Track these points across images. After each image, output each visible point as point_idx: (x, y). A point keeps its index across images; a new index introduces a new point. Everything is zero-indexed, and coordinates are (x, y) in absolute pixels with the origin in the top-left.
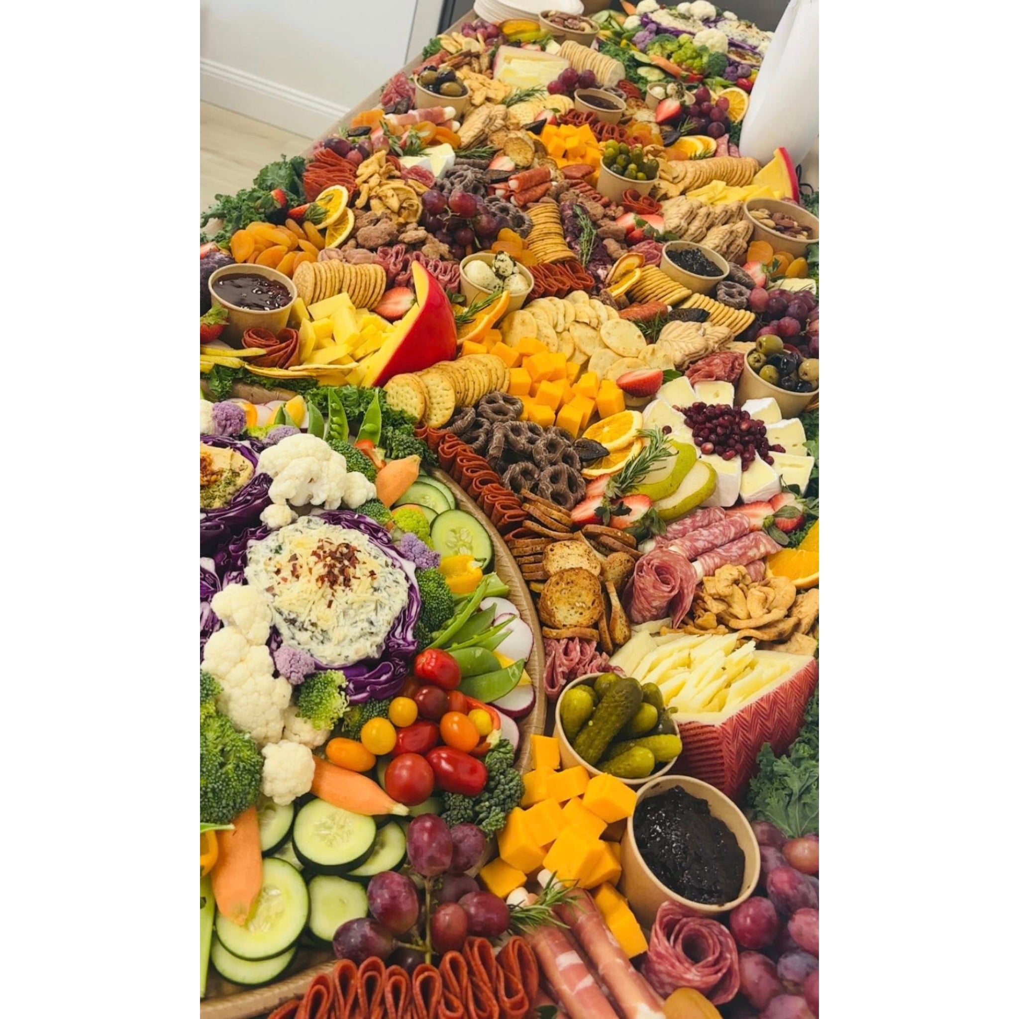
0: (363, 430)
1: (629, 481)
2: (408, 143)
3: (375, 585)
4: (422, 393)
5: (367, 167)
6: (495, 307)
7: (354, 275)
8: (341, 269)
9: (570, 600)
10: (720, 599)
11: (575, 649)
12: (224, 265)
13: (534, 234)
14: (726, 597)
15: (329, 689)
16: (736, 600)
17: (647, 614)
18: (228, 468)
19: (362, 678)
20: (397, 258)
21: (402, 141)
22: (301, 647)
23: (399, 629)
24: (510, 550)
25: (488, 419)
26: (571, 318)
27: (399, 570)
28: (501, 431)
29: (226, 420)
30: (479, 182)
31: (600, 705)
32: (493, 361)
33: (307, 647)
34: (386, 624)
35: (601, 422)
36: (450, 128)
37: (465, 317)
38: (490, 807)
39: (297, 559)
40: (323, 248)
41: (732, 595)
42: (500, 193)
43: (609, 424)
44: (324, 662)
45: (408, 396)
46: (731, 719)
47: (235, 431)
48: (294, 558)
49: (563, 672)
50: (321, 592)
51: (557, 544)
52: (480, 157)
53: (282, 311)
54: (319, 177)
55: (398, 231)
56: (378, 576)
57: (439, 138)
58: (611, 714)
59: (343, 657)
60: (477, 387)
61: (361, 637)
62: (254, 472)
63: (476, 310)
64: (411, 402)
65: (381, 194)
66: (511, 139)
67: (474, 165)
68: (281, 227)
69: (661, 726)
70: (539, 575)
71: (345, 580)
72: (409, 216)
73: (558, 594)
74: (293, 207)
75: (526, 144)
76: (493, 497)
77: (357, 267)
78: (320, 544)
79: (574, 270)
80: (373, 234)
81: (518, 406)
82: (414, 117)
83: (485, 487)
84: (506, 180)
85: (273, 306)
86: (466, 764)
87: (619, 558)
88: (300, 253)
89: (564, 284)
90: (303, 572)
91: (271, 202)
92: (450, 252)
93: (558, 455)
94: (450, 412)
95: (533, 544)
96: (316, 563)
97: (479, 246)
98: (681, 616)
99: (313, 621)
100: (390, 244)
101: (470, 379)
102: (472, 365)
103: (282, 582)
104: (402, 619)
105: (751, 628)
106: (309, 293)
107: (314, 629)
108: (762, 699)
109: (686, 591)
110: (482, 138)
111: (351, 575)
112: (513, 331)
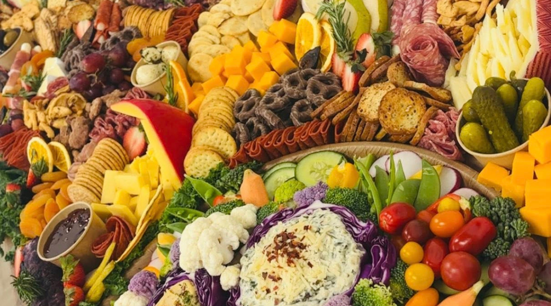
0: (208, 200)
1: (346, 42)
2: (30, 85)
3: (315, 229)
4: (206, 150)
5: (29, 118)
6: (176, 75)
7: (97, 160)
8: (88, 166)
9: (402, 114)
10: (458, 17)
11: (436, 124)
12: (37, 245)
13: (143, 29)
14: (458, 13)
15: (367, 293)
16: (464, 8)
17: (440, 71)
18: (177, 297)
19: (373, 269)
20: (103, 126)
21: (26, 89)
22: (328, 299)
23: (355, 229)
24: (346, 141)
25: (250, 117)
26: (215, 30)
27: (315, 211)
28: (263, 110)
29: (144, 285)
30: (86, 49)
31: (482, 120)
32: (213, 94)
33: (331, 294)
34: (346, 235)
35: (296, 45)
36: (37, 53)
37: (172, 99)
38: (510, 227)
39: (267, 273)
40: (67, 175)
41: (459, 9)
42: (101, 40)
43: (300, 39)
44: (348, 289)
45: (203, 161)
46: (540, 39)
47: (156, 283)
48: (265, 275)
49: (446, 140)
50: (298, 267)
51: (360, 105)
52: (69, 42)
53: (93, 219)
54: (15, 154)
55: (86, 118)
56: (310, 225)
57: (39, 63)
58: (493, 115)
59: (351, 274)
60: (224, 113)
61: (345, 256)
62: (191, 280)
63: (171, 89)
64: (208, 161)
65: (53, 117)
66: (69, 14)
67: (71, 48)
68: (34, 197)
69: (518, 88)
70: (373, 128)
71: (300, 247)
72: (79, 105)
73: (393, 120)
74: (26, 183)
75: (78, 6)
76: (304, 135)
77: (94, 155)
78: (266, 253)
79: (184, 13)
80: (77, 135)
81: (253, 93)
82: (14, 74)
83: (294, 137)
84: (95, 31)
85: (85, 224)
86: (471, 228)
87: (393, 70)
88: (61, 191)
89: (189, 24)
90: (278, 273)
91: (13, 196)
92: (121, 91)
93: (301, 81)
94: (231, 139)
95: (350, 123)
96: (277, 261)
97: (129, 69)
98: (454, 50)
99: (315, 282)
100: (91, 127)
101: (216, 115)
102: (207, 109)
103: (276, 291)
104: (349, 224)
105: (488, 6)
106: (91, 196)
107: (321, 284)
108: (538, 13)
109: (439, 37)
110: (57, 35)
111: (299, 241)
112: (201, 73)
